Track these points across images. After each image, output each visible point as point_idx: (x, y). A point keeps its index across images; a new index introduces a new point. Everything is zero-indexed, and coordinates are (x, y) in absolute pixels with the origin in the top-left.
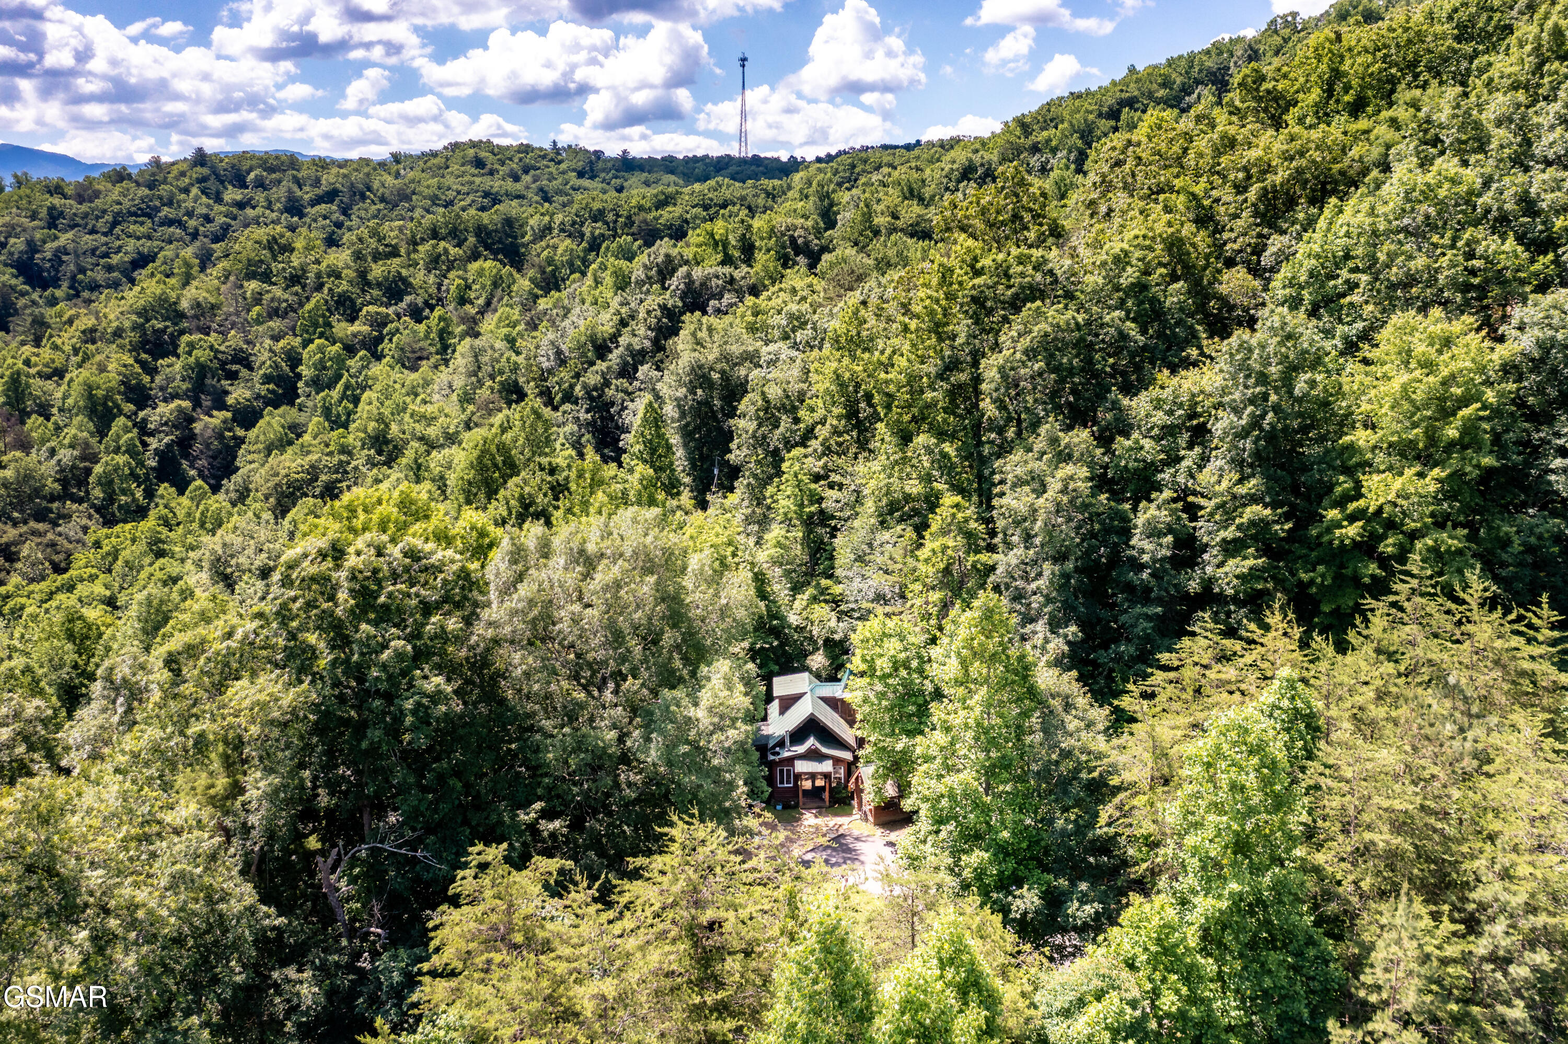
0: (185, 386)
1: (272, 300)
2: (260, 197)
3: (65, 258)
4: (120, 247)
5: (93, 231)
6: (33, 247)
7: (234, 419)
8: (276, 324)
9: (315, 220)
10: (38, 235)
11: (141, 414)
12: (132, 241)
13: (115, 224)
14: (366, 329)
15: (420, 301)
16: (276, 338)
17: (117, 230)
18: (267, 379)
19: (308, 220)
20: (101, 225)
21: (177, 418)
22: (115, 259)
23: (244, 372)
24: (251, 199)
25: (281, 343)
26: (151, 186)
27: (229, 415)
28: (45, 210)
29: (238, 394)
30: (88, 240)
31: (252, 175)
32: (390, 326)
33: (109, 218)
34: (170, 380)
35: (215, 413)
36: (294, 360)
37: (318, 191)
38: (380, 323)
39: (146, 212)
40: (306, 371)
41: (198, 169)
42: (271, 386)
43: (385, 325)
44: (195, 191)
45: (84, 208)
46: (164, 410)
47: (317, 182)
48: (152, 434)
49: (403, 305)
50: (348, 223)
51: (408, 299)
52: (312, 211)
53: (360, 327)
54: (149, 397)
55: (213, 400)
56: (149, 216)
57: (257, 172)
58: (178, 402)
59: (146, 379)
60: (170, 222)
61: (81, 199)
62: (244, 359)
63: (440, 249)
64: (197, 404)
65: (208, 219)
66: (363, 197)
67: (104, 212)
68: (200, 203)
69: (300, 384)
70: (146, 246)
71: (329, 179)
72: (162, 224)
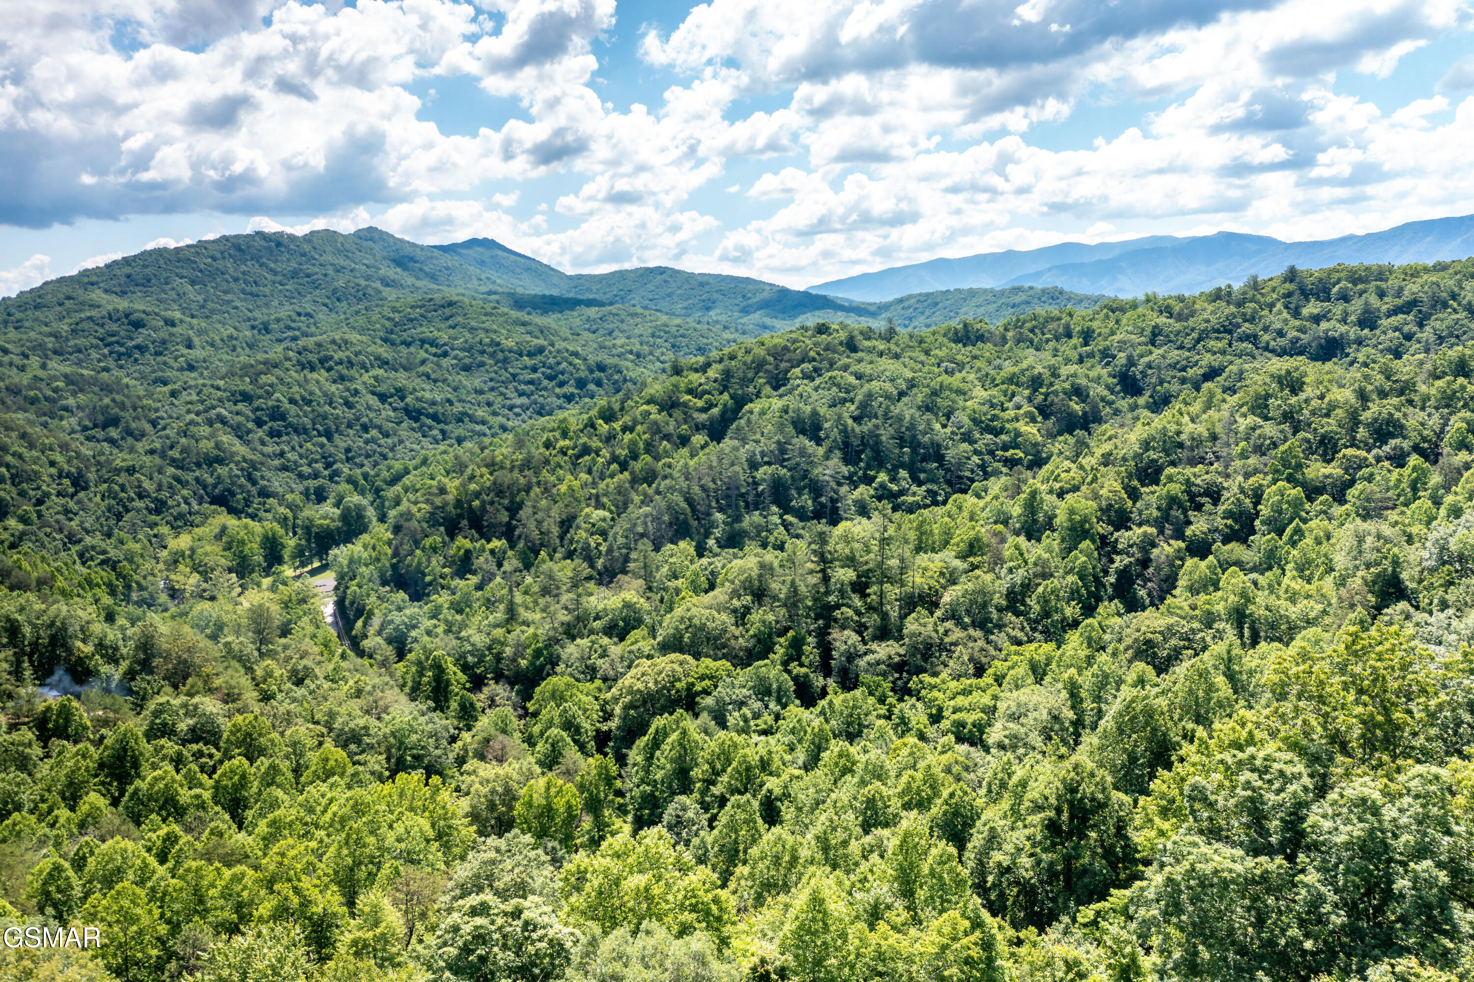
0: (1155, 513)
1: (1260, 436)
2: (1338, 309)
3: (1150, 372)
4: (1197, 362)
5: (1181, 347)
6: (1131, 362)
7: (1188, 549)
8: (1253, 461)
9: (1385, 333)
10: (1140, 349)
11: (1116, 534)
12: (1209, 355)
13: (1198, 341)
14: (1340, 472)
15: (1406, 445)
16: (1247, 476)
17: (1199, 346)
18: (1228, 514)
19: (1378, 332)
20: (1188, 342)
21: (1142, 541)
22: (1191, 372)
23: (1208, 507)
24: (1330, 311)
25: (1252, 480)
26: (1240, 304)
27: (1182, 545)
28: (1149, 329)
29: (1199, 526)
30: (1175, 355)
31: (1335, 289)
32: (1365, 471)
33: (1195, 335)
34: (1148, 506)
35: (1172, 542)
36: (1257, 497)
37: (1399, 302)
38: (1353, 467)
39: (1227, 329)
40: (1265, 510)
41: (1287, 285)
42: (1229, 522)
43: (1360, 468)
44: (1279, 306)
45: (1178, 326)
46: (1136, 533)
47: (1399, 293)
48: (1118, 553)
49: (1387, 448)
50: (1419, 335)
51: (1393, 442)
52: (1384, 322)
53: (1334, 470)
54: (1129, 519)
55: (1174, 530)
56: (1230, 332)
57: (1343, 284)
58: (1145, 528)
59: (1130, 503)
60: (1243, 338)
61: (1180, 318)
62: (1214, 494)
63: (1456, 386)
64: (1161, 532)
65: (1281, 333)
66: (1445, 305)
67: (1193, 330)
68: (1278, 317)
69: (1257, 523)
70: (1216, 360)
71: (1412, 289)
72: (1241, 339)
